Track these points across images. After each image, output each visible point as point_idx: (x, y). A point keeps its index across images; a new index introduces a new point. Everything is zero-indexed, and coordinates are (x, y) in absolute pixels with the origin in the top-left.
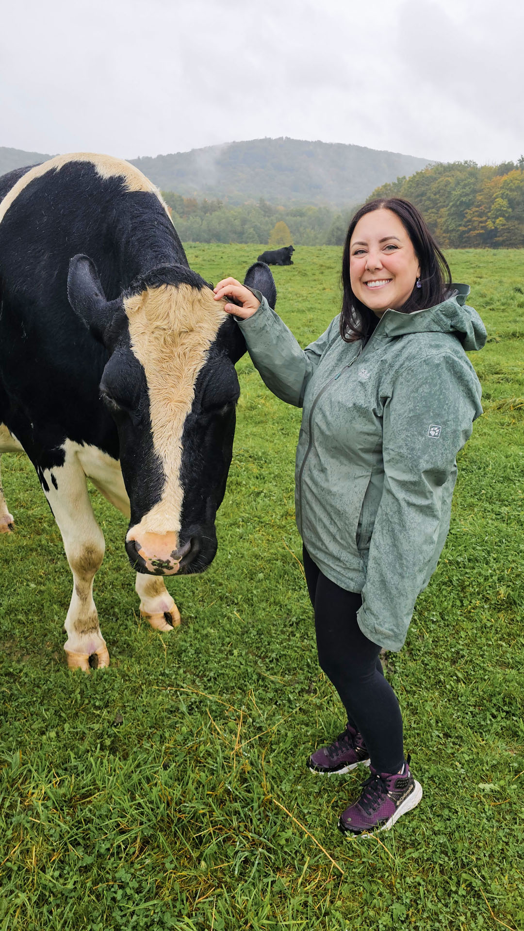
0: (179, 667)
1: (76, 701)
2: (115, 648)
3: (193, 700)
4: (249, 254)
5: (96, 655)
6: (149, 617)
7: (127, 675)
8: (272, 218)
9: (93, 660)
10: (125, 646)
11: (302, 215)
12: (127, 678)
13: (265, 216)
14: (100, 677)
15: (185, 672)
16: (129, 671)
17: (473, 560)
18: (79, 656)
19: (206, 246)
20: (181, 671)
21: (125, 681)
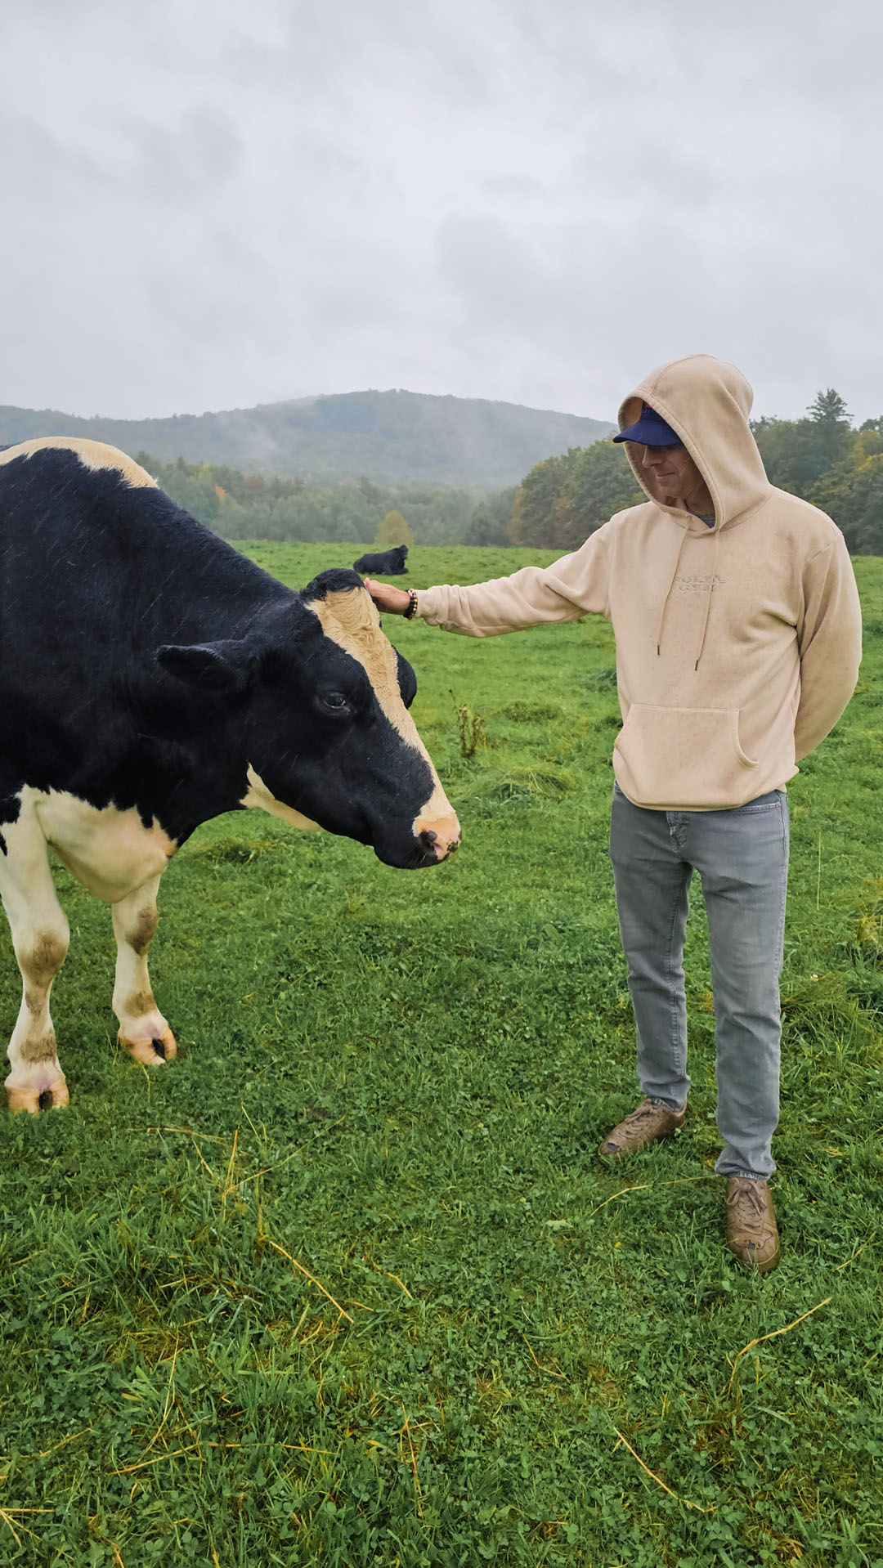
0: (167, 1107)
1: (17, 1150)
2: (78, 1086)
3: (181, 1142)
4: (341, 558)
5: (50, 1092)
6: (131, 1046)
7: (92, 1116)
8: (380, 505)
9: (45, 1099)
10: (93, 1082)
11: (426, 501)
12: (91, 1120)
13: (369, 501)
14: (53, 1120)
15: (173, 1111)
16: (95, 1110)
17: (590, 962)
18: (25, 1094)
19: (276, 546)
20: (170, 1109)
21: (89, 1123)
